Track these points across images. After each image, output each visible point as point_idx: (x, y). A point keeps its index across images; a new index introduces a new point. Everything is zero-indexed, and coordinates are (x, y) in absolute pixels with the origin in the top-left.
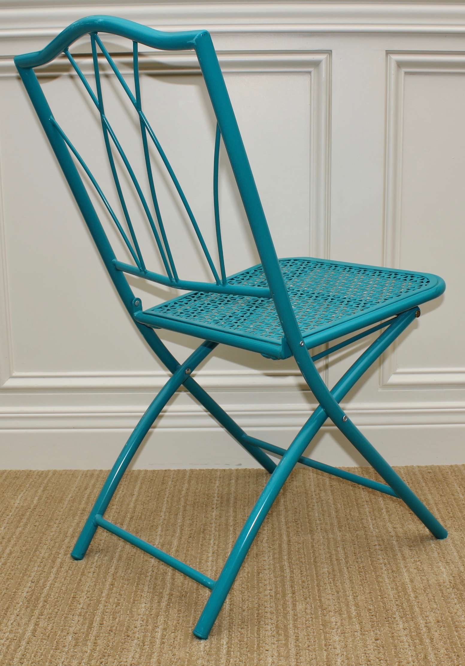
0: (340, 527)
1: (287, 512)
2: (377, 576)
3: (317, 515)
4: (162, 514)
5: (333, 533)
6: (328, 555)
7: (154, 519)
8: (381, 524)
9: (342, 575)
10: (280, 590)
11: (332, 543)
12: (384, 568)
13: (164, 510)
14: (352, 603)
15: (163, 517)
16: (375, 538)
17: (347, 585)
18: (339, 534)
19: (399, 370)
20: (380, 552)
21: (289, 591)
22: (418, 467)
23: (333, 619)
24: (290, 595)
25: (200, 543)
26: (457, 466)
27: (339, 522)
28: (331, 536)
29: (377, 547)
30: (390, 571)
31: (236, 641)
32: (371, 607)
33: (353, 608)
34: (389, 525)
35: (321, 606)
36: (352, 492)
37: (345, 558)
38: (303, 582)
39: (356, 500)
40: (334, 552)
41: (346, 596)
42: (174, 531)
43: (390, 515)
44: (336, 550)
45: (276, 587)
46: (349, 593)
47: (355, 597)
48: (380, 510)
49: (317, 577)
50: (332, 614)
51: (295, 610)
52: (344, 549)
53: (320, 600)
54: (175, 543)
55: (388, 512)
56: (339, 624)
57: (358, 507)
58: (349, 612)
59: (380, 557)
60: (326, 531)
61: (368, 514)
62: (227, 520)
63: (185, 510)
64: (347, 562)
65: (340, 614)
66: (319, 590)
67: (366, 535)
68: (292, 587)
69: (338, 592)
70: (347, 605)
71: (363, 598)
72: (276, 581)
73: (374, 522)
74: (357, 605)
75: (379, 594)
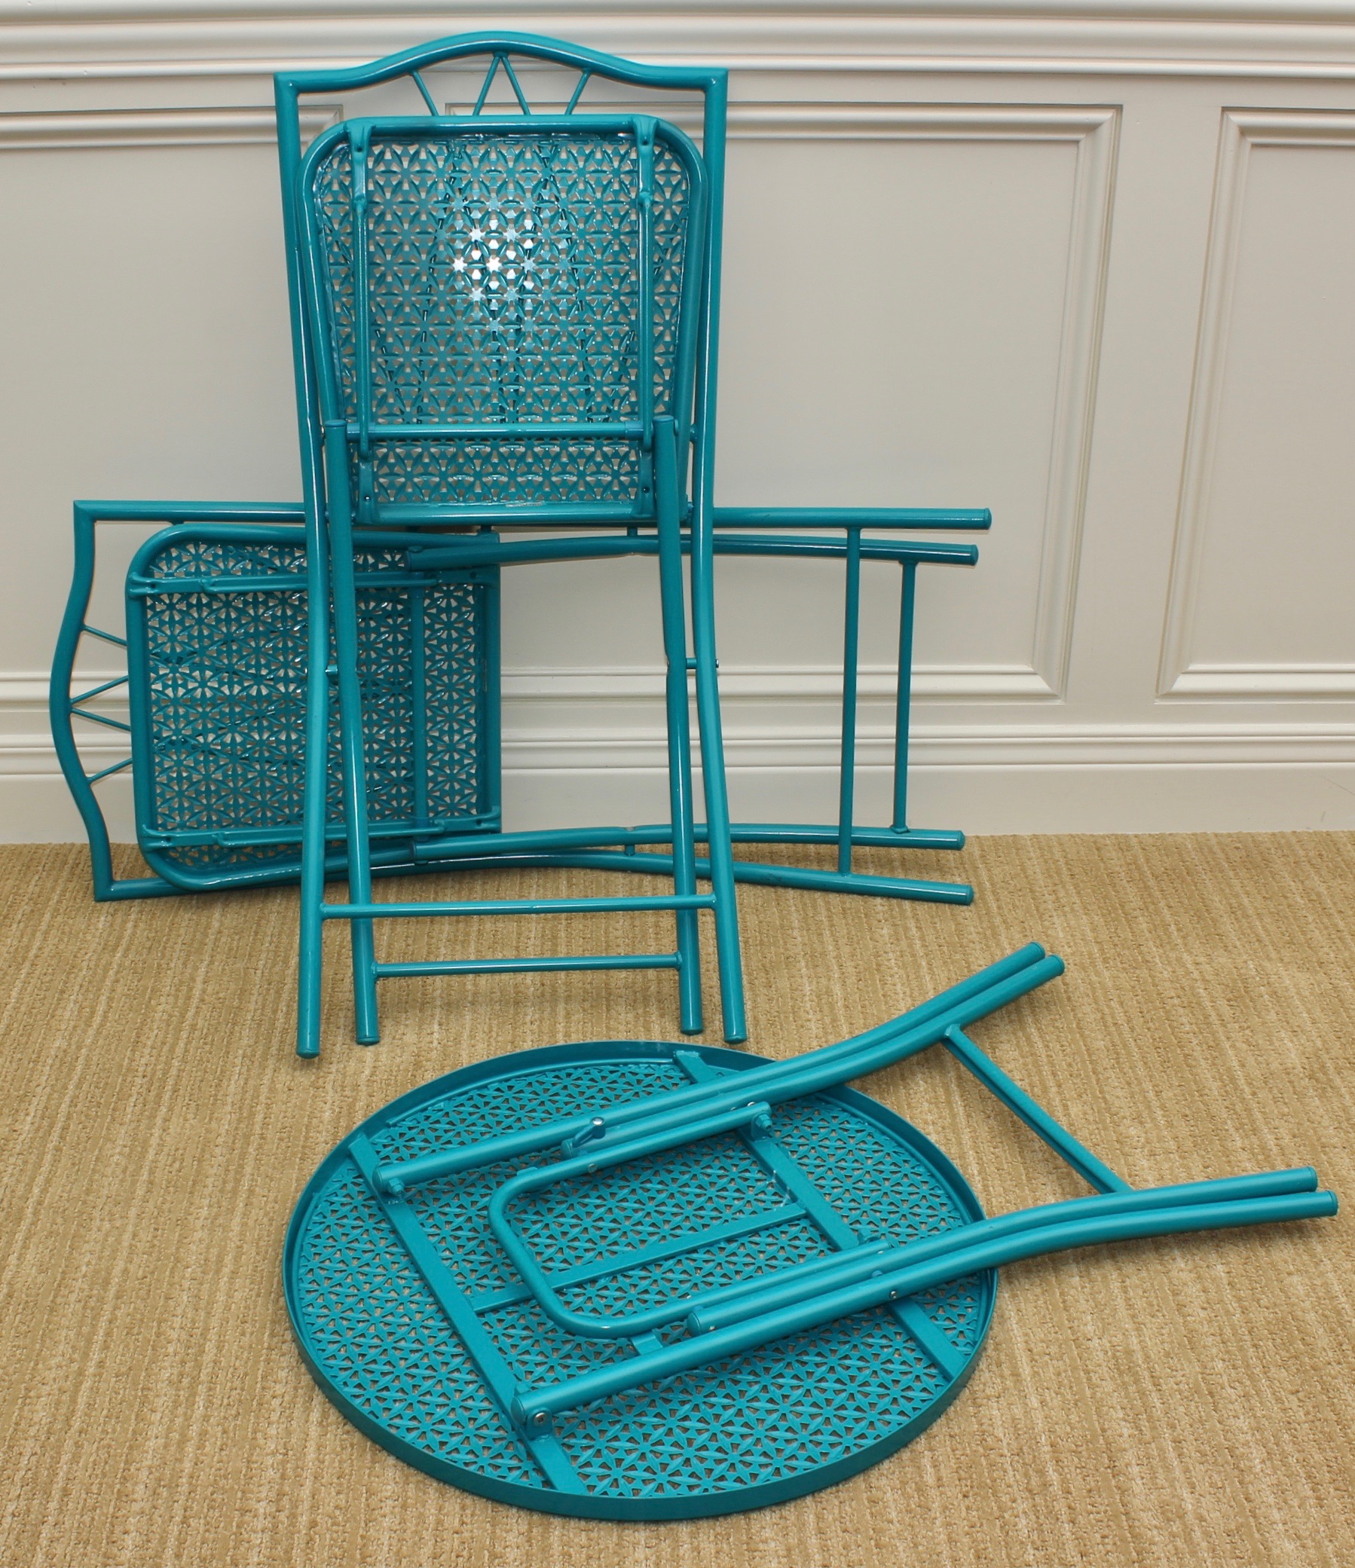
0: (1105, 961)
1: (1007, 928)
2: (1186, 1056)
3: (1061, 935)
4: (796, 933)
5: (1098, 974)
6: (1099, 1015)
7: (785, 943)
8: (1173, 955)
9: (1129, 1054)
10: (1036, 1079)
11: (1099, 993)
12: (1195, 1041)
13: (796, 924)
14: (1155, 1103)
15: (799, 939)
16: (1168, 984)
17: (1141, 1072)
18: (1106, 974)
19: (1193, 667)
20: (1181, 1011)
21: (1051, 1083)
22: (1216, 835)
23: (1133, 1132)
24: (1054, 1089)
25: (881, 992)
26: (1283, 835)
27: (1102, 950)
28: (1094, 978)
29: (1176, 1001)
30: (1205, 1047)
31: (993, 1169)
32: (1188, 1112)
33: (1160, 1112)
34: (1185, 956)
35: (1108, 1110)
36: (1110, 888)
37: (1129, 1022)
38: (1070, 1065)
39: (1122, 907)
40: (1106, 1011)
41: (1143, 1091)
42: (828, 968)
43: (1184, 938)
44: (1109, 1006)
45: (1029, 1076)
46: (1148, 1086)
47: (1158, 1093)
48: (1166, 926)
49: (1090, 1056)
50: (1127, 1122)
51: (1069, 1115)
52: (1121, 1004)
53: (1104, 1098)
54: (837, 990)
55: (1179, 930)
56: (1143, 1140)
57: (1128, 921)
58: (1153, 1119)
59: (1184, 1020)
60: (1084, 969)
61: (1148, 935)
62: (910, 946)
63: (832, 926)
64: (1132, 1029)
65: (1141, 1123)
66: (1098, 1080)
67: (1152, 977)
68: (1054, 1074)
69: (1129, 1084)
70: (1149, 1107)
71: (1171, 1094)
72: (1025, 1064)
73: (1161, 951)
74: (1163, 1107)
75: (1194, 1087)
